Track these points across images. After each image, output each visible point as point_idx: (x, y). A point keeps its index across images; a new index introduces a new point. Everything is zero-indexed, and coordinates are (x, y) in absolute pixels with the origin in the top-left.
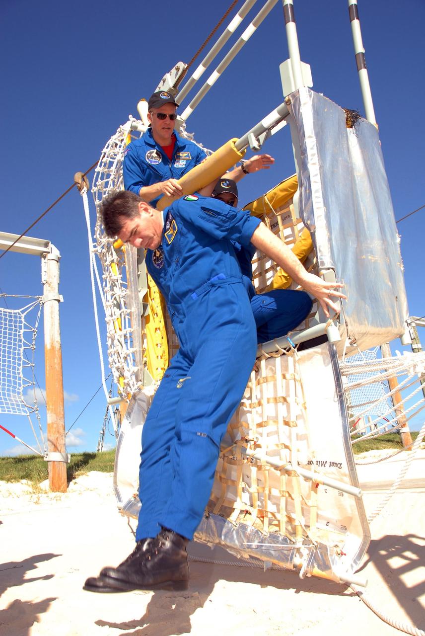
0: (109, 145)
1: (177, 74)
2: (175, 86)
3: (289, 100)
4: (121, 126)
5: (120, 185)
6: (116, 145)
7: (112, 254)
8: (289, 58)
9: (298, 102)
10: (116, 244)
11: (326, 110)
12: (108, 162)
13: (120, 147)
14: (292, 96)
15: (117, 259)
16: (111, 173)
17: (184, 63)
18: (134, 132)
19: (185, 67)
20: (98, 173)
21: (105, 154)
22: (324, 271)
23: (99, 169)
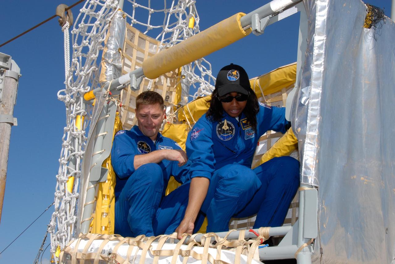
5: (104, 33)
7: (80, 105)
10: (87, 97)
11: (344, 5)
12: (96, 4)
15: (84, 112)
16: (97, 18)
20: (83, 14)
22: (306, 188)
23: (84, 10)
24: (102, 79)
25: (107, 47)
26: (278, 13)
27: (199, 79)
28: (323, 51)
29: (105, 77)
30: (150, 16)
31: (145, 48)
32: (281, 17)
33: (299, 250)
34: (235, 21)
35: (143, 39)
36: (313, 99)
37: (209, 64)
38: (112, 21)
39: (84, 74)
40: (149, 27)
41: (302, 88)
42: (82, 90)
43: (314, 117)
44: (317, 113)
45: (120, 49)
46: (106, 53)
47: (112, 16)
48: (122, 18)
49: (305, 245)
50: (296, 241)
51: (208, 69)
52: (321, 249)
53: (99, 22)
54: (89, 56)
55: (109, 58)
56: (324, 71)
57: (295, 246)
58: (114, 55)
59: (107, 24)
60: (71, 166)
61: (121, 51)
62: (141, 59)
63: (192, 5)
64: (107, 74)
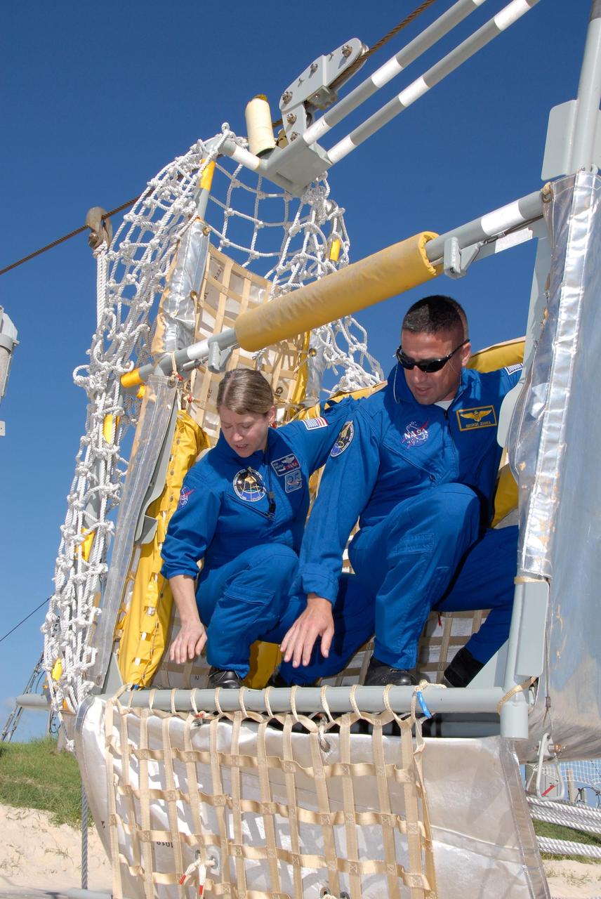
0: (165, 174)
1: (343, 62)
2: (331, 87)
3: (550, 192)
4: (200, 141)
5: (166, 261)
6: (180, 177)
7: (113, 397)
8: (575, 98)
9: (568, 200)
10: (125, 380)
12: (154, 207)
13: (188, 182)
14: (557, 185)
15: (120, 411)
16: (155, 232)
17: (362, 43)
18: (224, 159)
19: (364, 52)
20: (129, 224)
21: (153, 189)
22: (528, 580)
23: (131, 218)
24: (157, 348)
25: (170, 288)
26: (497, 238)
27: (344, 358)
28: (576, 317)
29: (163, 344)
30: (255, 235)
31: (242, 292)
32: (502, 245)
33: (505, 699)
34: (416, 250)
35: (239, 276)
36: (552, 407)
37: (364, 330)
38: (182, 239)
39: (125, 338)
40: (253, 254)
41: (533, 386)
42: (119, 368)
43: (552, 442)
44: (559, 436)
45: (195, 293)
46: (167, 299)
47: (183, 230)
48: (202, 234)
49: (519, 688)
50: (501, 681)
51: (361, 341)
52: (548, 698)
53: (158, 241)
54: (135, 304)
55: (173, 308)
56: (577, 354)
57: (500, 689)
58: (182, 302)
59: (172, 245)
60: (90, 514)
61: (195, 297)
62: (233, 315)
63: (338, 218)
64: (166, 339)
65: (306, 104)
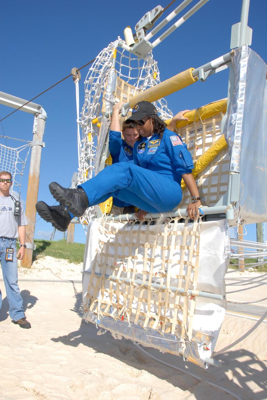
0: (101, 54)
1: (155, 14)
2: (152, 22)
3: (233, 53)
4: (112, 42)
5: (104, 82)
6: (106, 54)
7: (90, 127)
8: (240, 22)
9: (240, 55)
10: (94, 121)
11: (256, 64)
12: (99, 65)
13: (109, 56)
14: (236, 50)
15: (93, 131)
16: (99, 73)
17: (162, 7)
18: (120, 48)
19: (162, 10)
20: (91, 71)
21: (98, 59)
22: (233, 173)
23: (92, 69)
24: (104, 110)
25: (106, 91)
26: (216, 68)
27: (160, 110)
28: (244, 92)
29: (105, 109)
30: (130, 72)
31: (127, 91)
32: (217, 71)
33: (228, 208)
34: (189, 73)
35: (126, 86)
36: (238, 120)
37: (166, 101)
38: (108, 75)
39: (93, 108)
40: (129, 78)
41: (231, 114)
42: (92, 118)
43: (238, 131)
44: (240, 129)
45: (114, 92)
46: (105, 95)
47: (108, 72)
48: (115, 73)
49: (231, 205)
50: (225, 203)
51: (165, 104)
52: (239, 207)
53: (101, 76)
54: (95, 97)
55: (108, 97)
56: (245, 104)
57: (225, 206)
58: (111, 95)
59: (105, 77)
60: (86, 164)
61: (114, 93)
62: (126, 99)
63: (155, 65)
64: (106, 108)
65: (144, 28)
